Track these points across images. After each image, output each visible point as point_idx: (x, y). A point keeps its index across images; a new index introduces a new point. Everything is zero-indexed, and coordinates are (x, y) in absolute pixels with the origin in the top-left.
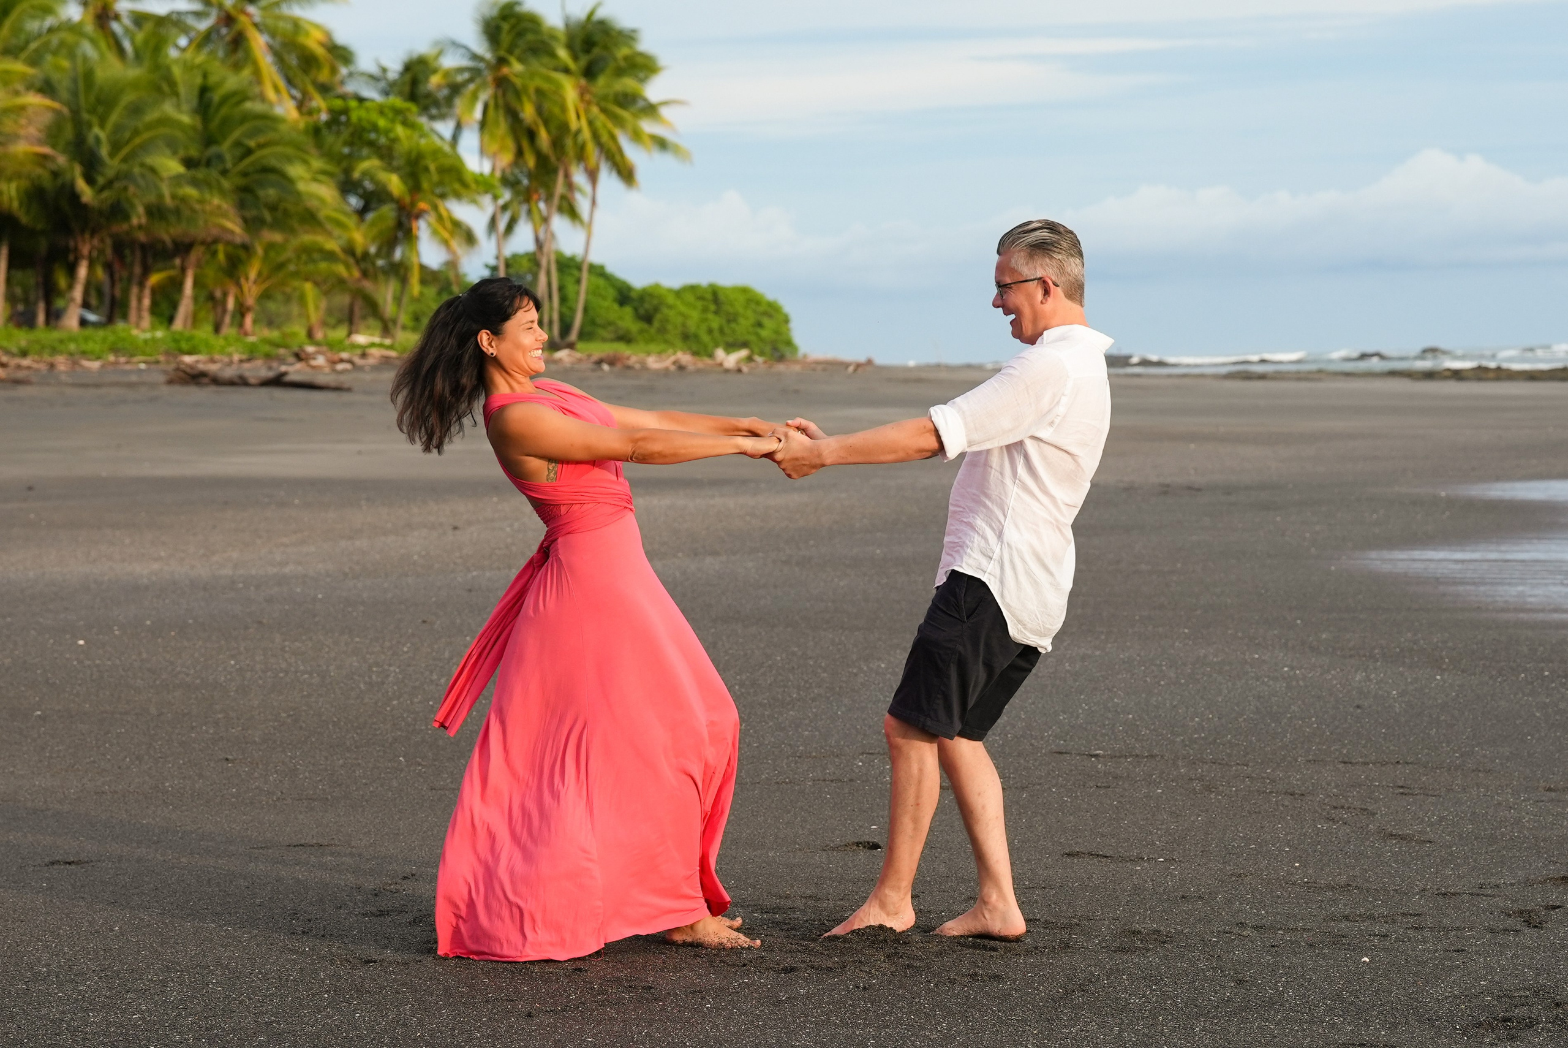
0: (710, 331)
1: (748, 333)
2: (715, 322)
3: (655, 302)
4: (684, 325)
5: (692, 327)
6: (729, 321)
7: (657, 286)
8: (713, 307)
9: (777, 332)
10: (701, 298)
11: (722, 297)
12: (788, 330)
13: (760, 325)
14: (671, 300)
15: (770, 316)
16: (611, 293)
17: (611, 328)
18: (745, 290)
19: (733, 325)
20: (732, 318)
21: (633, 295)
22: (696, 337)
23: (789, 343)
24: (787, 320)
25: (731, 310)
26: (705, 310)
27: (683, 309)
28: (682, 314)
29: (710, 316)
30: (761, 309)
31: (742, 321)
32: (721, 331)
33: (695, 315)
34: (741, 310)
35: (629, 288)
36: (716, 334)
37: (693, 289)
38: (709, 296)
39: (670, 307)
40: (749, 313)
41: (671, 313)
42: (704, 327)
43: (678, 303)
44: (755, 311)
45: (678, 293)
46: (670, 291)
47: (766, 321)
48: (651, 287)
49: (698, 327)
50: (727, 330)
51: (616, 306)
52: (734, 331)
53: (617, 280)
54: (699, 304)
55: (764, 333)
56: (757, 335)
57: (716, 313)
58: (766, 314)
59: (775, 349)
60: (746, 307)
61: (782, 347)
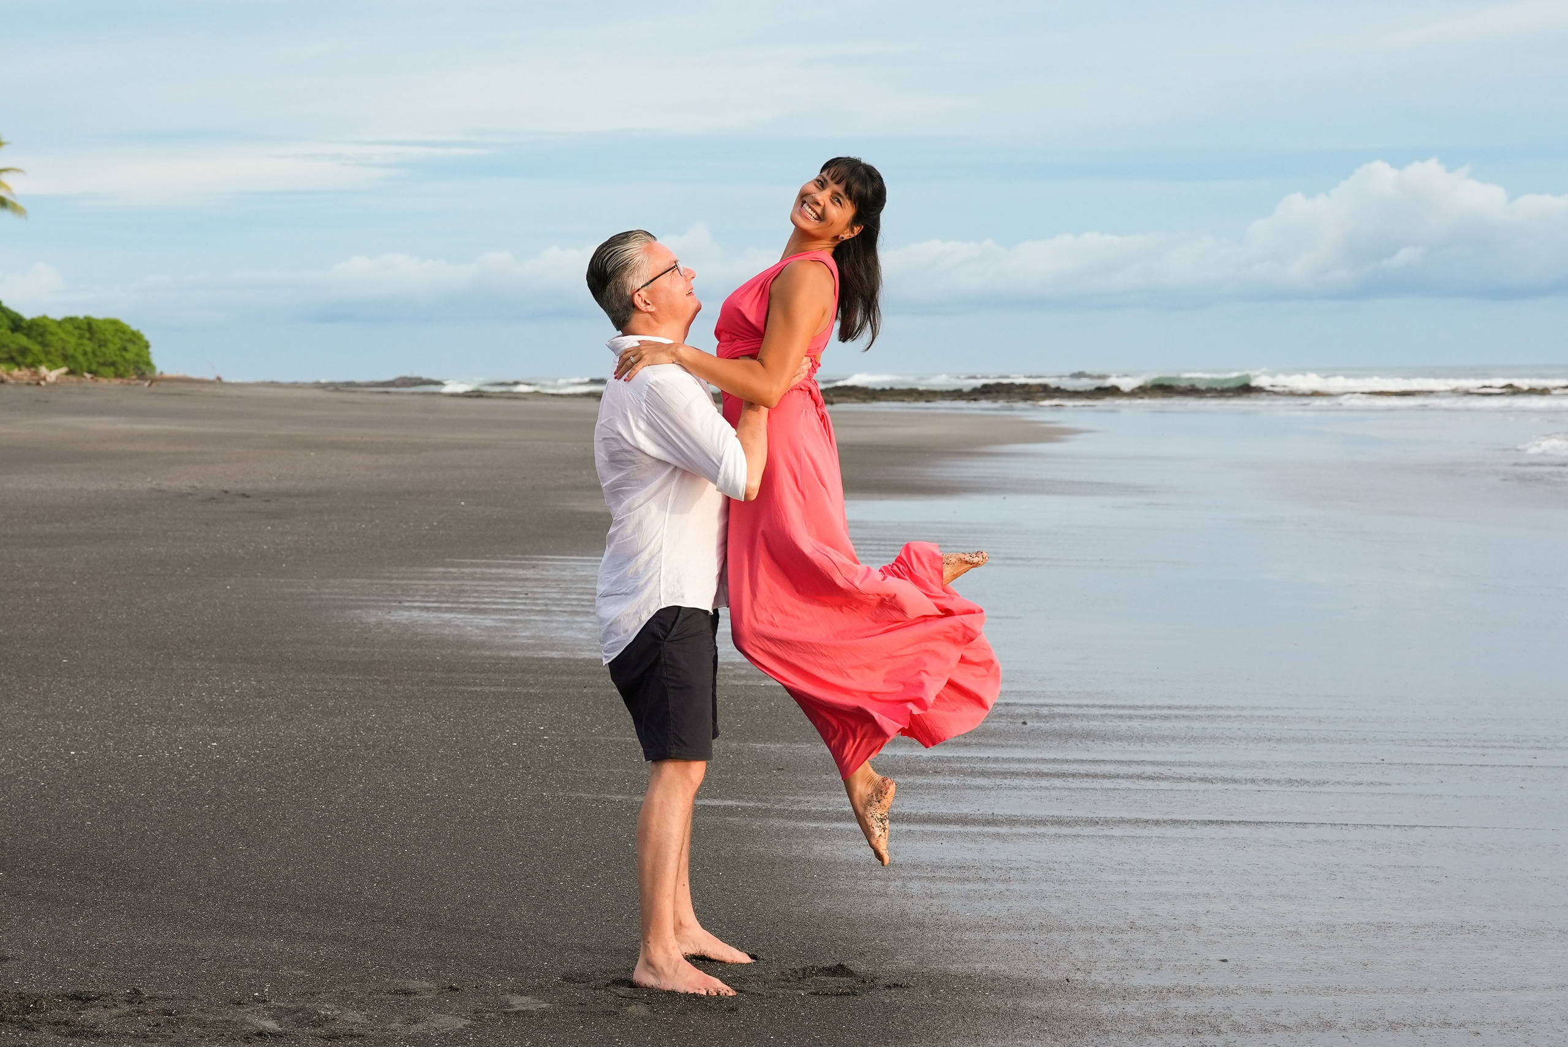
0: (85, 354)
1: (116, 355)
2: (89, 347)
3: (41, 330)
4: (63, 348)
5: (70, 350)
6: (100, 346)
7: (45, 317)
8: (87, 335)
9: (138, 355)
10: (78, 328)
11: (94, 326)
12: (149, 353)
13: (125, 349)
14: (54, 328)
15: (134, 343)
16: (6, 322)
17: (6, 349)
18: (114, 322)
19: (103, 349)
20: (103, 344)
21: (23, 324)
22: (73, 357)
23: (148, 364)
24: (147, 346)
25: (102, 337)
26: (81, 337)
27: (63, 336)
28: (62, 340)
29: (85, 342)
30: (126, 337)
31: (110, 346)
32: (94, 353)
33: (73, 340)
34: (110, 337)
35: (21, 319)
36: (90, 355)
37: (72, 320)
38: (85, 327)
39: (52, 334)
40: (117, 340)
41: (53, 339)
42: (80, 350)
43: (59, 331)
44: (121, 339)
45: (60, 324)
46: (53, 321)
47: (130, 346)
48: (39, 318)
49: (75, 350)
50: (98, 353)
51: (9, 333)
52: (104, 354)
53: (13, 313)
54: (76, 332)
55: (128, 356)
56: (123, 356)
57: (90, 339)
58: (130, 340)
59: (137, 368)
60: (114, 336)
61: (144, 367)
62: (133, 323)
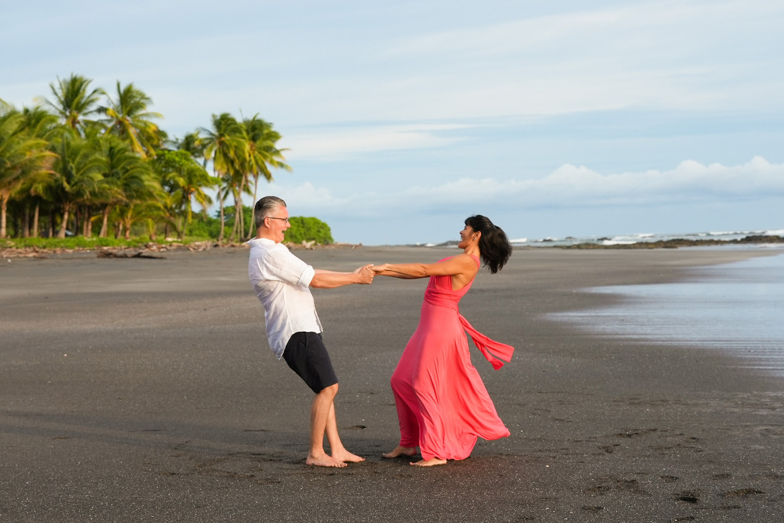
0: (301, 234)
1: (315, 234)
2: (302, 231)
4: (291, 232)
5: (293, 233)
6: (308, 230)
8: (301, 225)
9: (326, 234)
10: (297, 222)
11: (305, 221)
12: (330, 233)
13: (319, 231)
15: (323, 228)
18: (313, 219)
19: (309, 232)
20: (309, 229)
22: (295, 236)
23: (330, 238)
24: (329, 230)
25: (308, 226)
26: (299, 226)
29: (301, 228)
30: (320, 225)
31: (312, 230)
32: (305, 234)
33: (295, 228)
34: (312, 226)
36: (303, 235)
38: (300, 221)
40: (315, 227)
42: (298, 233)
44: (317, 227)
47: (321, 230)
49: (296, 233)
50: (307, 234)
52: (309, 234)
54: (296, 224)
55: (321, 235)
56: (318, 235)
57: (303, 227)
58: (321, 227)
59: (325, 240)
60: (314, 225)
61: (328, 240)
62: (322, 219)
